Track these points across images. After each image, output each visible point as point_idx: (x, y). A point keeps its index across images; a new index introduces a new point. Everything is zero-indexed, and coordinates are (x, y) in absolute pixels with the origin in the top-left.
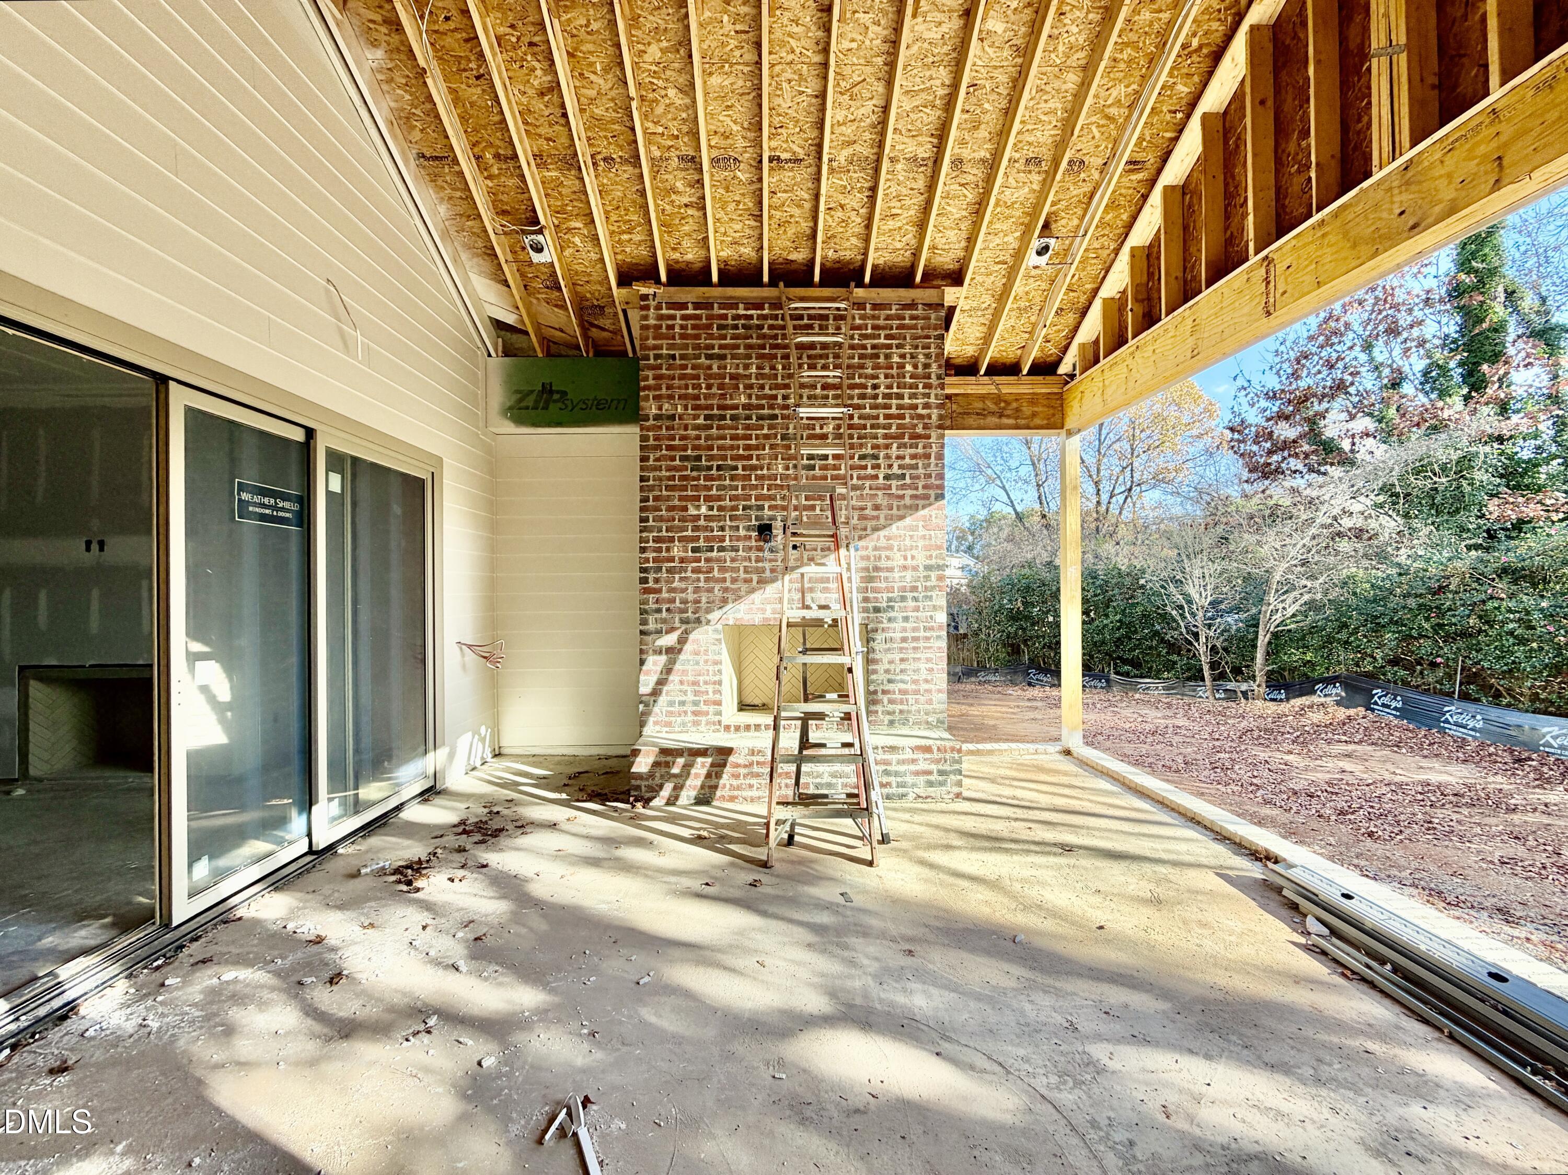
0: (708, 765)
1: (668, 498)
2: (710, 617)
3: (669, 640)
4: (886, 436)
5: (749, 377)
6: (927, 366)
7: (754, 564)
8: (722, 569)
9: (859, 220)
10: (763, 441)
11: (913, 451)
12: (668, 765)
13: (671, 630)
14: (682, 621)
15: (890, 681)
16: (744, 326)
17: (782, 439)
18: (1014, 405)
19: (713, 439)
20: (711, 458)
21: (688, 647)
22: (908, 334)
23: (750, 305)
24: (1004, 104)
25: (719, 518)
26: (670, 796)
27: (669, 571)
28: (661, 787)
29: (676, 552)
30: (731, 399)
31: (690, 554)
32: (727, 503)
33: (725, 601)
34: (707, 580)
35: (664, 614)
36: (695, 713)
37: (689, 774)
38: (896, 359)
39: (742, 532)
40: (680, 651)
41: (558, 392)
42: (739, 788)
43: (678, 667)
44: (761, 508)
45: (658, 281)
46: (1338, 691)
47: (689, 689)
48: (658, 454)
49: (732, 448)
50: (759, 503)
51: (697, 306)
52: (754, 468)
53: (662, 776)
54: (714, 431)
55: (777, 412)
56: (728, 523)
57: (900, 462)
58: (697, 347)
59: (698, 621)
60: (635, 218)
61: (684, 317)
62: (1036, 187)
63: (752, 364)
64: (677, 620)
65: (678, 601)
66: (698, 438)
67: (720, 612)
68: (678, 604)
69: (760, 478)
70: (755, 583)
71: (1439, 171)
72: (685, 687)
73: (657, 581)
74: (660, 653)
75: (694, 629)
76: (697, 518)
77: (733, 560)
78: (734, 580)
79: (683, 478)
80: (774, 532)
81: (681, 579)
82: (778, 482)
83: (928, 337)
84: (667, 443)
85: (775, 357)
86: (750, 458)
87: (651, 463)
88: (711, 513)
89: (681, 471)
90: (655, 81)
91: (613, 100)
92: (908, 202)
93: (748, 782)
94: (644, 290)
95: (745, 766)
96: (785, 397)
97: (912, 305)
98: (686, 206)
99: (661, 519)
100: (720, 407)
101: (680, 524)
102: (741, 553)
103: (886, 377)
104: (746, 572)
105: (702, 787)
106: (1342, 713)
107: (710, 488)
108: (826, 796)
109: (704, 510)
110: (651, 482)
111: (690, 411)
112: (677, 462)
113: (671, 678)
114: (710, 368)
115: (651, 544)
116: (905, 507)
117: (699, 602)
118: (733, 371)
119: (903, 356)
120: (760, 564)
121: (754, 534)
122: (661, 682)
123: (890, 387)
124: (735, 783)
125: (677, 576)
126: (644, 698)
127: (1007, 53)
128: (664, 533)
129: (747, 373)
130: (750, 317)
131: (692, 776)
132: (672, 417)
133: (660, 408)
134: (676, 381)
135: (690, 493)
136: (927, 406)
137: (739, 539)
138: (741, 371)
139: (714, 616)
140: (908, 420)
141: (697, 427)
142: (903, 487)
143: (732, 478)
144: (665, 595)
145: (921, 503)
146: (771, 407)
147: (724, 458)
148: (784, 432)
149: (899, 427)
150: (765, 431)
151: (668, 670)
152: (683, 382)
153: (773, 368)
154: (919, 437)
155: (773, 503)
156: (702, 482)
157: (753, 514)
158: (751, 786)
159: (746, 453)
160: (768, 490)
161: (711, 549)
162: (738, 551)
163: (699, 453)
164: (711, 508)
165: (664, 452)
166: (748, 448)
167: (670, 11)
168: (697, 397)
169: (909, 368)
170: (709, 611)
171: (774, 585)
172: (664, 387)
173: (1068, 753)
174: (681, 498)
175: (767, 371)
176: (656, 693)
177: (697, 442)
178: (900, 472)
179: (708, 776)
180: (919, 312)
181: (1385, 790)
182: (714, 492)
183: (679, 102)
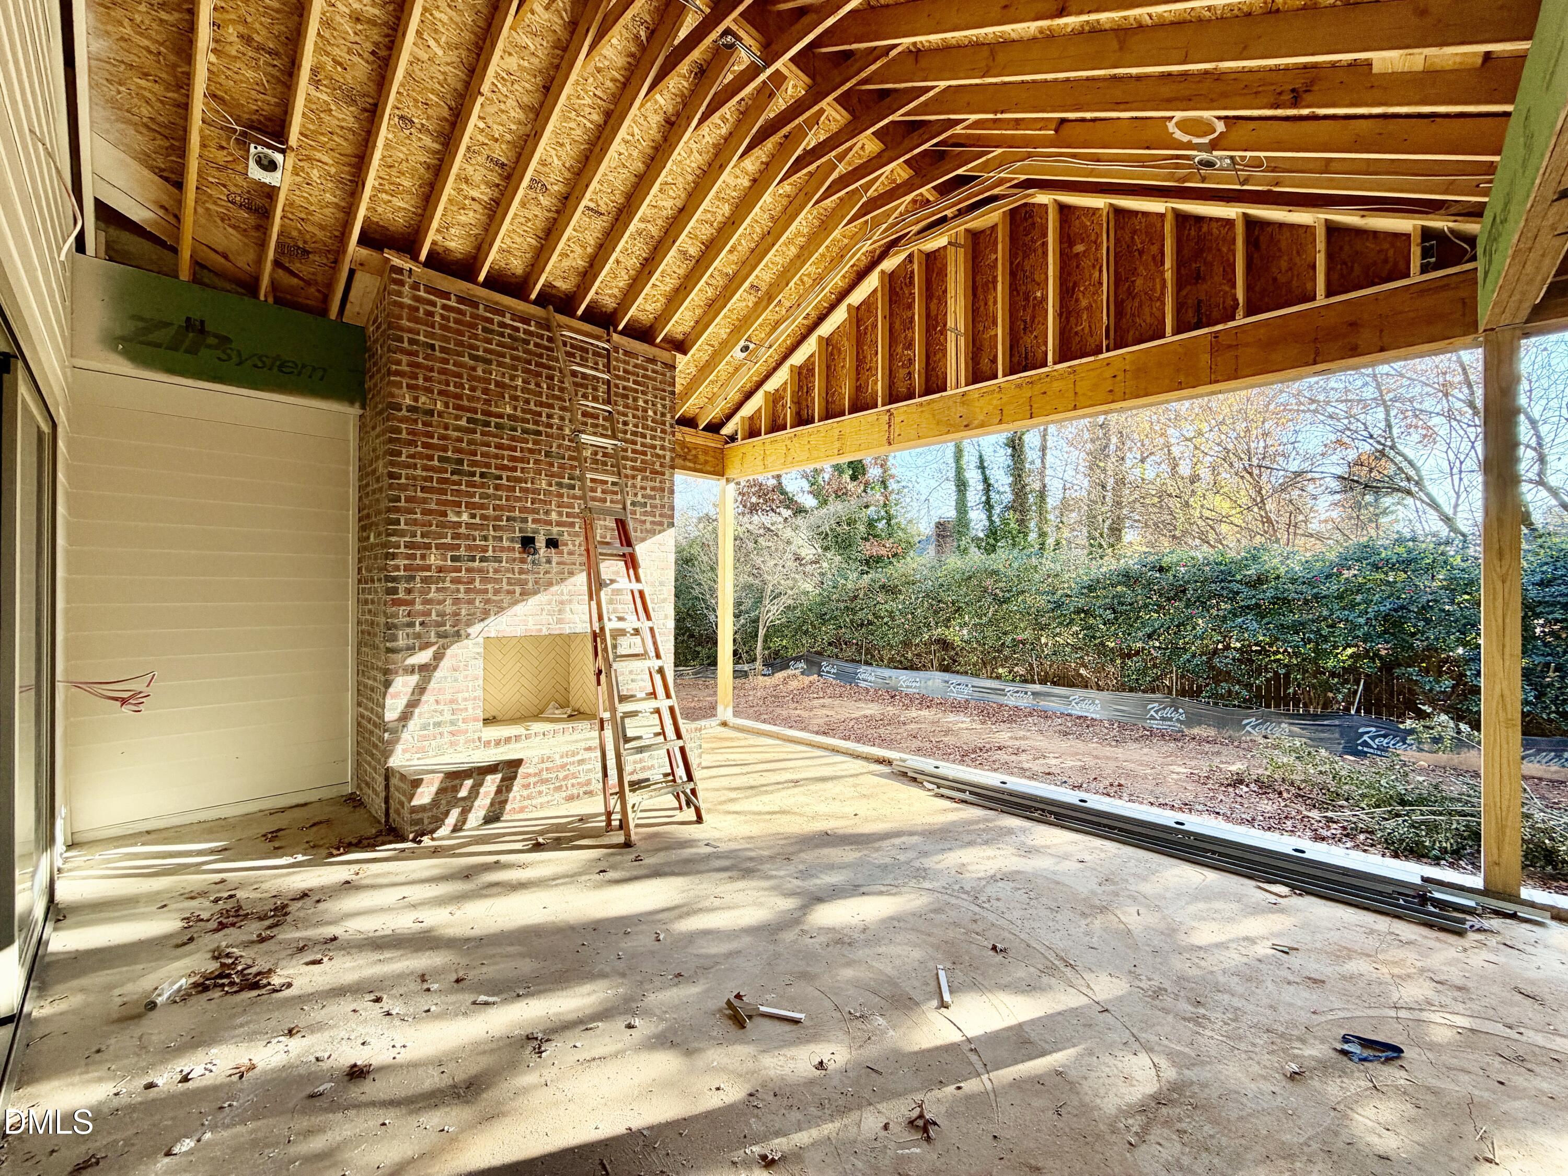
0: (498, 781)
1: (425, 501)
2: (470, 630)
3: (424, 657)
4: (633, 468)
5: (516, 388)
6: (663, 415)
7: (517, 576)
8: (485, 580)
9: (626, 277)
10: (527, 455)
11: (652, 484)
12: (456, 789)
13: (426, 646)
14: (439, 636)
15: (633, 681)
16: (510, 336)
17: (546, 456)
18: (694, 452)
19: (476, 444)
20: (474, 464)
21: (445, 664)
22: (651, 383)
23: (514, 317)
24: (753, 245)
25: (481, 527)
26: (457, 821)
27: (425, 580)
28: (447, 814)
29: (433, 559)
30: (496, 406)
31: (449, 563)
32: (491, 512)
33: (486, 614)
34: (468, 591)
35: (418, 628)
36: (453, 734)
37: (478, 793)
38: (641, 403)
39: (506, 543)
40: (435, 668)
41: (216, 336)
42: (529, 797)
43: (432, 685)
44: (525, 520)
45: (415, 258)
46: (802, 665)
47: (446, 708)
48: (413, 450)
49: (496, 457)
50: (523, 515)
51: (461, 300)
52: (518, 480)
53: (448, 803)
54: (478, 436)
55: (541, 428)
56: (492, 533)
57: (643, 492)
58: (460, 344)
59: (458, 634)
60: (406, 183)
61: (444, 307)
62: (751, 305)
63: (517, 376)
64: (433, 634)
65: (434, 614)
66: (460, 440)
67: (482, 624)
68: (434, 617)
69: (526, 490)
70: (517, 594)
71: (977, 404)
72: (441, 707)
73: (409, 591)
74: (413, 672)
75: (452, 643)
76: (459, 524)
77: (496, 571)
78: (497, 592)
79: (442, 481)
80: (538, 545)
81: (438, 590)
82: (542, 497)
83: (664, 391)
84: (424, 439)
85: (539, 375)
86: (514, 469)
87: (403, 458)
88: (473, 521)
89: (440, 472)
90: (499, 86)
91: (444, 73)
92: (668, 279)
93: (537, 789)
94: (396, 261)
95: (535, 775)
96: (549, 416)
97: (653, 361)
98: (473, 199)
99: (415, 522)
100: (485, 413)
101: (438, 530)
102: (504, 564)
103: (634, 417)
104: (509, 583)
105: (492, 804)
106: (807, 680)
107: (473, 495)
108: (648, 780)
109: (465, 517)
110: (403, 481)
111: (451, 410)
112: (436, 463)
113: (424, 698)
114: (474, 369)
115: (402, 550)
116: (647, 531)
117: (458, 614)
118: (498, 378)
119: (646, 402)
120: (523, 576)
121: (518, 546)
122: (412, 704)
123: (636, 426)
124: (525, 793)
125: (433, 587)
126: (390, 725)
127: (766, 216)
128: (419, 539)
129: (513, 384)
130: (517, 329)
131: (481, 796)
132: (431, 413)
133: (416, 399)
134: (435, 374)
135: (449, 498)
136: (663, 448)
137: (502, 549)
138: (507, 381)
139: (474, 630)
140: (649, 457)
141: (458, 429)
142: (645, 513)
143: (497, 488)
144: (418, 607)
145: (658, 528)
146: (536, 423)
147: (488, 466)
148: (548, 449)
149: (643, 462)
150: (530, 446)
151: (420, 690)
152: (443, 377)
153: (538, 385)
154: (657, 473)
155: (537, 516)
156: (463, 487)
157: (517, 525)
158: (540, 793)
159: (511, 464)
160: (532, 503)
161: (473, 559)
162: (501, 562)
163: (461, 456)
164: (473, 516)
165: (419, 449)
166: (513, 459)
167: (545, 44)
168: (458, 397)
169: (650, 413)
170: (469, 624)
171: (537, 597)
172: (421, 377)
173: (724, 724)
174: (439, 502)
175: (532, 386)
176: (405, 717)
177: (458, 444)
178: (643, 500)
179: (499, 791)
180: (659, 367)
181: (852, 723)
182: (477, 499)
183: (513, 114)
